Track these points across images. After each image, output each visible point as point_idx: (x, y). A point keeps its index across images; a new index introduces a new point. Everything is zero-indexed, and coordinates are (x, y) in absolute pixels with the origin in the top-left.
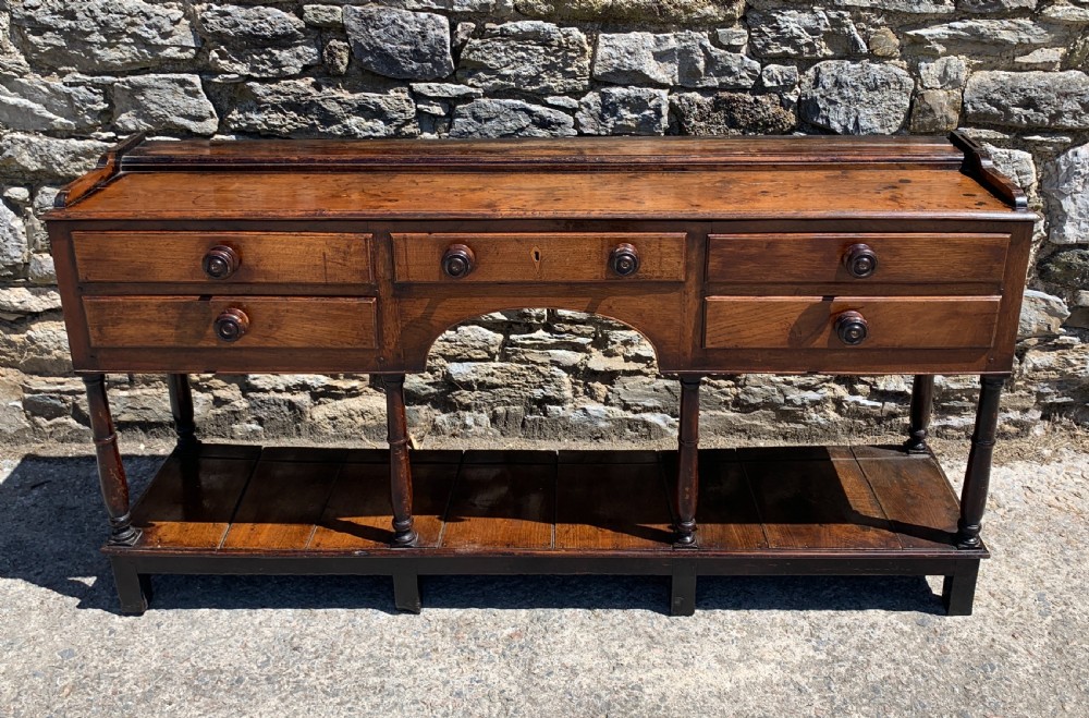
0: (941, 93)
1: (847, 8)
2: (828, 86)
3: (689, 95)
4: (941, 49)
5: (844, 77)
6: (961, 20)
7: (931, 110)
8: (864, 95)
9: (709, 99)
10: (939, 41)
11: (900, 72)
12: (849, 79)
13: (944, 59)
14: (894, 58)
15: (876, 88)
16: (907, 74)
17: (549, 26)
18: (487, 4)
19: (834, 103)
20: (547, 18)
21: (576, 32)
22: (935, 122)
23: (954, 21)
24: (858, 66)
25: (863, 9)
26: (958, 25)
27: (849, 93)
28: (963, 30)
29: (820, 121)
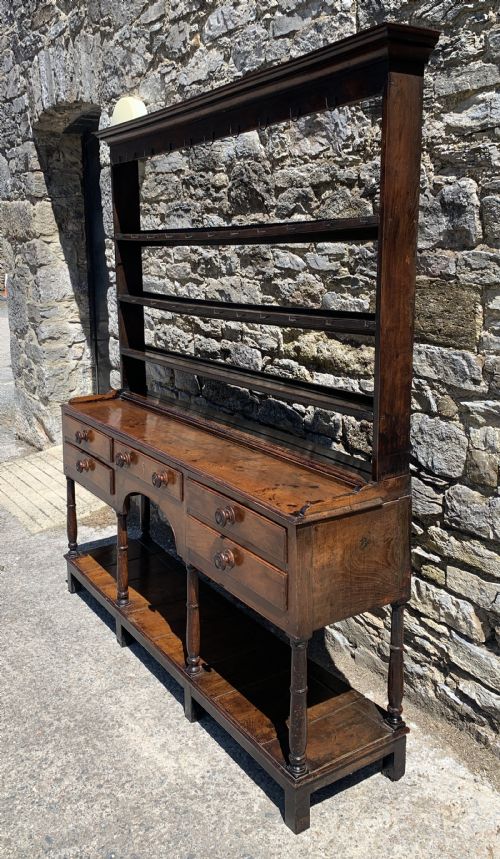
0: (484, 454)
1: (425, 378)
2: (416, 431)
3: (349, 417)
4: (481, 420)
5: (424, 426)
6: (493, 400)
7: (477, 466)
8: (436, 442)
9: (359, 423)
10: (478, 413)
11: (458, 431)
12: (427, 429)
13: (485, 428)
14: (456, 420)
15: (443, 440)
16: (463, 433)
17: (294, 364)
18: (272, 349)
19: (419, 443)
20: (295, 359)
21: (303, 368)
22: (480, 476)
23: (489, 399)
24: (432, 420)
25: (435, 381)
26: (490, 403)
27: (427, 438)
28: (494, 408)
29: (414, 455)
